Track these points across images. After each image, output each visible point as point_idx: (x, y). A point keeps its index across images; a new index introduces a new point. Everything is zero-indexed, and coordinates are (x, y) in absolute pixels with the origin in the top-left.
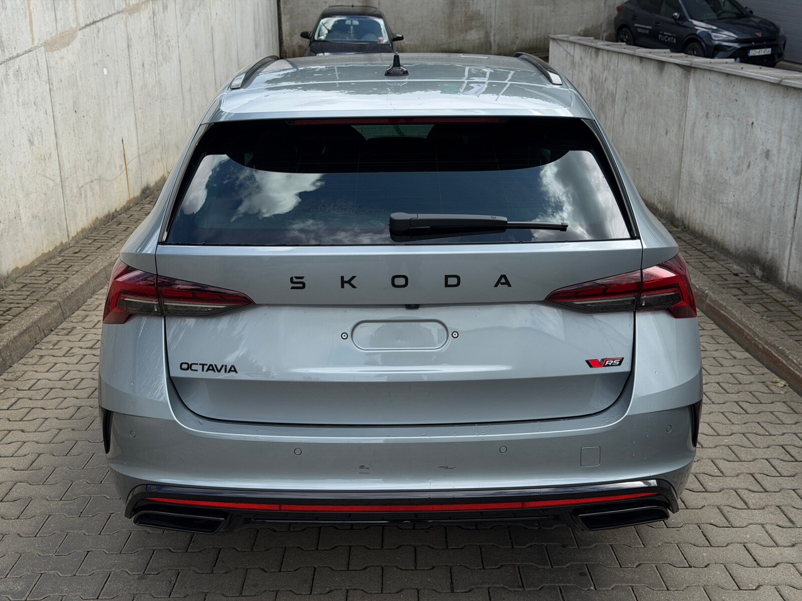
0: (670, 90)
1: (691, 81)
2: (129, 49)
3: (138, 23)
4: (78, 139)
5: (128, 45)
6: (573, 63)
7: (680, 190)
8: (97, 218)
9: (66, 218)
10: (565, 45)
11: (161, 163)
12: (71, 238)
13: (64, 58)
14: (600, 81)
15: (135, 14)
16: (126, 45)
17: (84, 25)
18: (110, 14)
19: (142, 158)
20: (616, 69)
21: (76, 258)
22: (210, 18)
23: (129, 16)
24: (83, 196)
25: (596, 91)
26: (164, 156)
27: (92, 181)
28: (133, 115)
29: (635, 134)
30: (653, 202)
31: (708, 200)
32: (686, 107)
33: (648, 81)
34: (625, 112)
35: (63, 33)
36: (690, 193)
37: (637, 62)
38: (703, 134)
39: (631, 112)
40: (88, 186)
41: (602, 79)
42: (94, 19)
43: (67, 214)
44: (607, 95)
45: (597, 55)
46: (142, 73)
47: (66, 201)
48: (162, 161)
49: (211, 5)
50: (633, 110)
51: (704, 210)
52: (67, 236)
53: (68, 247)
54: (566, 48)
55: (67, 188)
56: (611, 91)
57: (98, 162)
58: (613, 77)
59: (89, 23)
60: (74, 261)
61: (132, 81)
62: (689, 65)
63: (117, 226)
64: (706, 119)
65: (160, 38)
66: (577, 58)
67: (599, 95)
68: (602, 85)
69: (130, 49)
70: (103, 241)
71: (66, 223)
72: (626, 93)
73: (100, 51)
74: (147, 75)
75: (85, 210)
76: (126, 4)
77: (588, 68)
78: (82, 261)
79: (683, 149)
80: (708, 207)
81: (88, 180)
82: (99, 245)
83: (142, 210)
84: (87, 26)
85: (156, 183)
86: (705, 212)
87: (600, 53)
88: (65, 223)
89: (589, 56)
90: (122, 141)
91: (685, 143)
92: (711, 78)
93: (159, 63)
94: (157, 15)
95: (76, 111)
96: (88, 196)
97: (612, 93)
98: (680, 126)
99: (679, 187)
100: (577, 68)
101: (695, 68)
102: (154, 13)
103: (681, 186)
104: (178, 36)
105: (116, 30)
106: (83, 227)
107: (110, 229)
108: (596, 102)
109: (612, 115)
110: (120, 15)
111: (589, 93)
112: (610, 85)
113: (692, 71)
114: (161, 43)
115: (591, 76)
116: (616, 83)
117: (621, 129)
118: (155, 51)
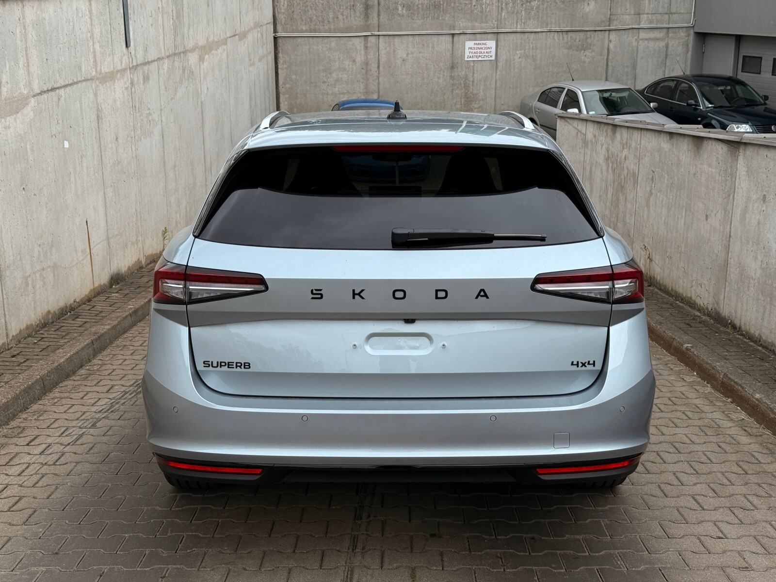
0: (710, 169)
1: (741, 158)
2: (98, 120)
3: (111, 93)
4: (26, 221)
5: (98, 117)
6: (585, 143)
7: (727, 284)
8: (49, 312)
9: (5, 314)
10: (575, 123)
11: (136, 245)
12: (11, 338)
13: (9, 128)
14: (619, 160)
15: (108, 84)
16: (94, 117)
17: (39, 92)
18: (75, 80)
19: (111, 241)
20: (639, 147)
21: (12, 364)
22: (200, 92)
23: (100, 85)
24: (30, 286)
25: (614, 171)
26: (140, 238)
27: (43, 270)
28: (101, 194)
29: (663, 218)
30: (689, 296)
31: (769, 299)
32: (733, 188)
33: (681, 159)
34: (651, 193)
35: (9, 99)
36: (742, 288)
37: (665, 139)
38: (759, 219)
39: (658, 194)
40: (38, 275)
41: (621, 157)
42: (53, 86)
43: (6, 309)
44: (627, 176)
45: (614, 133)
46: (115, 149)
47: (6, 294)
48: (137, 244)
49: (202, 79)
50: (660, 191)
51: (761, 310)
52: (5, 335)
53: (7, 348)
54: (576, 126)
55: (7, 279)
56: (632, 171)
57: (52, 246)
58: (635, 155)
59: (45, 89)
60: (8, 368)
61: (101, 156)
62: (738, 140)
63: (73, 320)
64: (762, 202)
65: (139, 111)
66: (589, 136)
67: (617, 175)
68: (621, 164)
69: (100, 121)
70: (51, 340)
71: (5, 320)
72: (652, 172)
73: (60, 121)
74: (121, 150)
75: (33, 302)
76: (96, 71)
77: (604, 147)
78: (17, 368)
79: (730, 236)
80: (768, 307)
81: (38, 268)
82: (44, 344)
83: (107, 300)
84: (42, 92)
85: (129, 268)
86: (764, 312)
87: (618, 130)
88: (3, 321)
89: (605, 134)
90: (87, 222)
91: (732, 230)
92: (769, 156)
93: (137, 137)
94: (136, 86)
95: (24, 189)
96: (38, 287)
97: (634, 173)
98: (725, 210)
99: (726, 281)
100: (589, 148)
101: (746, 144)
102: (132, 83)
103: (728, 280)
104: (161, 110)
105: (83, 100)
106: (29, 323)
107: (64, 324)
108: (614, 182)
109: (634, 197)
110: (89, 83)
111: (605, 173)
112: (631, 164)
113: (742, 147)
114: (140, 116)
115: (607, 155)
116: (639, 162)
117: (646, 213)
118: (131, 124)
